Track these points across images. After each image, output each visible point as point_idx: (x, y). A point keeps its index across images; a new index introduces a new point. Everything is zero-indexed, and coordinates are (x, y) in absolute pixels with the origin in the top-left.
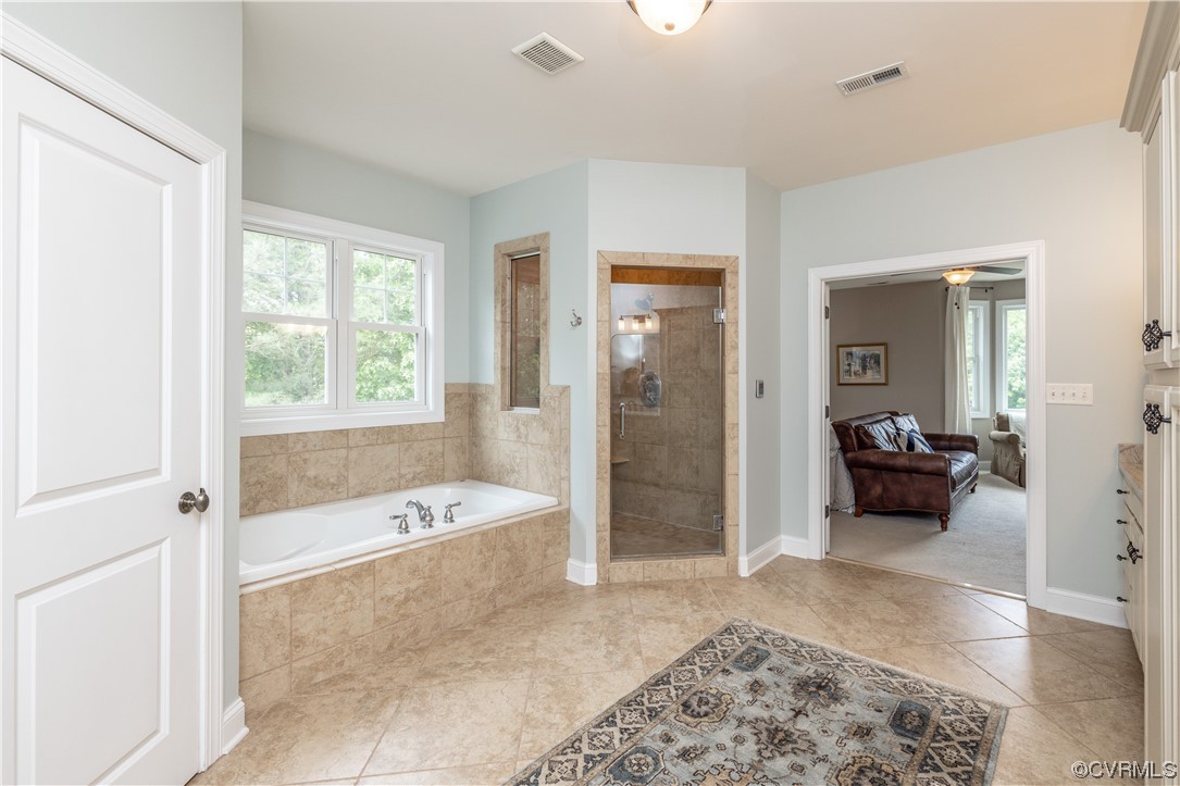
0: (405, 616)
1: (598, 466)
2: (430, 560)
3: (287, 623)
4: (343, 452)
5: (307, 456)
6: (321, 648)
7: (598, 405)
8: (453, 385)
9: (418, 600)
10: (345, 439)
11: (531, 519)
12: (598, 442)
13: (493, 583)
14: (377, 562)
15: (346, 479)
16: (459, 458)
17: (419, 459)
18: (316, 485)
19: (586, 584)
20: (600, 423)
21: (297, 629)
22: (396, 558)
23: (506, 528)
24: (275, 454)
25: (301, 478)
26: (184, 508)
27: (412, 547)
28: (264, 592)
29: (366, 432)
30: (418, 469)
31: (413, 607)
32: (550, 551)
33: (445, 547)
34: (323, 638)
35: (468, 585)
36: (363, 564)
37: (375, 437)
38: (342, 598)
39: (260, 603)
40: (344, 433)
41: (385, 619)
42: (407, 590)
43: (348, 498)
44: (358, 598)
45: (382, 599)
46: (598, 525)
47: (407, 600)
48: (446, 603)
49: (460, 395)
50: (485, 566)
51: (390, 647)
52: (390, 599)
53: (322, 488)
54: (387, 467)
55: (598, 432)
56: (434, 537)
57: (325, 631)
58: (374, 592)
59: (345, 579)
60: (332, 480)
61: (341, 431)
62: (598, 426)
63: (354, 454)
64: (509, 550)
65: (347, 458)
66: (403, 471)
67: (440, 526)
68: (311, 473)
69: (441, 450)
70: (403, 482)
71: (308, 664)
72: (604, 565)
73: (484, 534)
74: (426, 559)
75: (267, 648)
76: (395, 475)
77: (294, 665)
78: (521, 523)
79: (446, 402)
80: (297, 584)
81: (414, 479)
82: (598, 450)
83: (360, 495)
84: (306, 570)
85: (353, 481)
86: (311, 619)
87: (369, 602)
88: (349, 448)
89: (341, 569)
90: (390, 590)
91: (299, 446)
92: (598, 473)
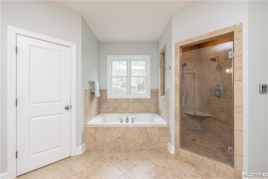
0: (118, 142)
1: (175, 115)
2: (123, 130)
3: (94, 135)
4: (128, 103)
5: (121, 103)
6: (100, 142)
7: (175, 95)
8: (153, 89)
9: (120, 139)
10: (128, 100)
11: (154, 127)
12: (175, 107)
13: (141, 141)
14: (111, 128)
15: (129, 109)
16: (154, 107)
17: (144, 107)
18: (123, 109)
19: (171, 153)
20: (176, 101)
21: (96, 137)
22: (115, 128)
23: (146, 128)
24: (116, 102)
25: (120, 107)
26: (66, 108)
27: (120, 126)
28: (90, 128)
29: (133, 99)
30: (144, 109)
31: (119, 140)
32: (161, 138)
33: (127, 128)
34: (100, 140)
35: (134, 140)
36: (108, 127)
37: (134, 101)
38: (104, 133)
39: (89, 129)
40: (128, 99)
41: (113, 141)
42: (118, 136)
43: (129, 113)
44: (107, 134)
45: (112, 136)
46: (175, 135)
47: (118, 138)
48: (128, 142)
49: (155, 92)
50: (139, 136)
51: (114, 148)
52: (114, 137)
53: (124, 110)
54: (137, 108)
55: (175, 103)
56: (127, 125)
57: (101, 139)
58: (111, 134)
59: (104, 129)
60: (126, 109)
61: (127, 99)
62: (175, 102)
63: (130, 104)
64: (147, 134)
65: (129, 105)
66: (140, 109)
67: (130, 123)
68: (122, 107)
69: (150, 105)
70: (140, 111)
71: (98, 144)
72: (177, 149)
73: (138, 128)
74: (122, 130)
75: (91, 138)
76: (139, 110)
77: (95, 144)
78: (150, 127)
79: (151, 94)
80: (95, 128)
81: (143, 111)
82: (175, 109)
83: (131, 113)
84: (100, 125)
85: (130, 110)
86: (98, 135)
87: (109, 136)
88: (129, 102)
89: (104, 127)
90: (114, 135)
91: (120, 101)
92: (175, 117)
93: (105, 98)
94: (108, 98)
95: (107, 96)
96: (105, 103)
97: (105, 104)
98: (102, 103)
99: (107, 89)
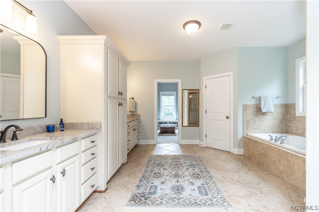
13: (282, 168)
35: (275, 163)
39: (245, 138)
50: (279, 161)
64: (288, 161)
93: (294, 115)
94: (297, 115)
95: (295, 113)
96: (293, 121)
97: (294, 123)
98: (291, 121)
99: (295, 104)
